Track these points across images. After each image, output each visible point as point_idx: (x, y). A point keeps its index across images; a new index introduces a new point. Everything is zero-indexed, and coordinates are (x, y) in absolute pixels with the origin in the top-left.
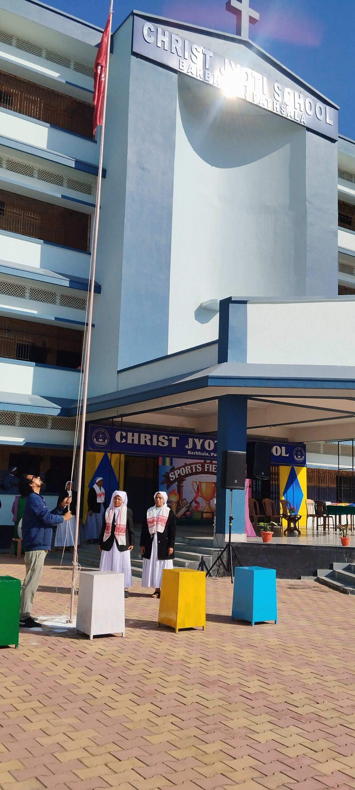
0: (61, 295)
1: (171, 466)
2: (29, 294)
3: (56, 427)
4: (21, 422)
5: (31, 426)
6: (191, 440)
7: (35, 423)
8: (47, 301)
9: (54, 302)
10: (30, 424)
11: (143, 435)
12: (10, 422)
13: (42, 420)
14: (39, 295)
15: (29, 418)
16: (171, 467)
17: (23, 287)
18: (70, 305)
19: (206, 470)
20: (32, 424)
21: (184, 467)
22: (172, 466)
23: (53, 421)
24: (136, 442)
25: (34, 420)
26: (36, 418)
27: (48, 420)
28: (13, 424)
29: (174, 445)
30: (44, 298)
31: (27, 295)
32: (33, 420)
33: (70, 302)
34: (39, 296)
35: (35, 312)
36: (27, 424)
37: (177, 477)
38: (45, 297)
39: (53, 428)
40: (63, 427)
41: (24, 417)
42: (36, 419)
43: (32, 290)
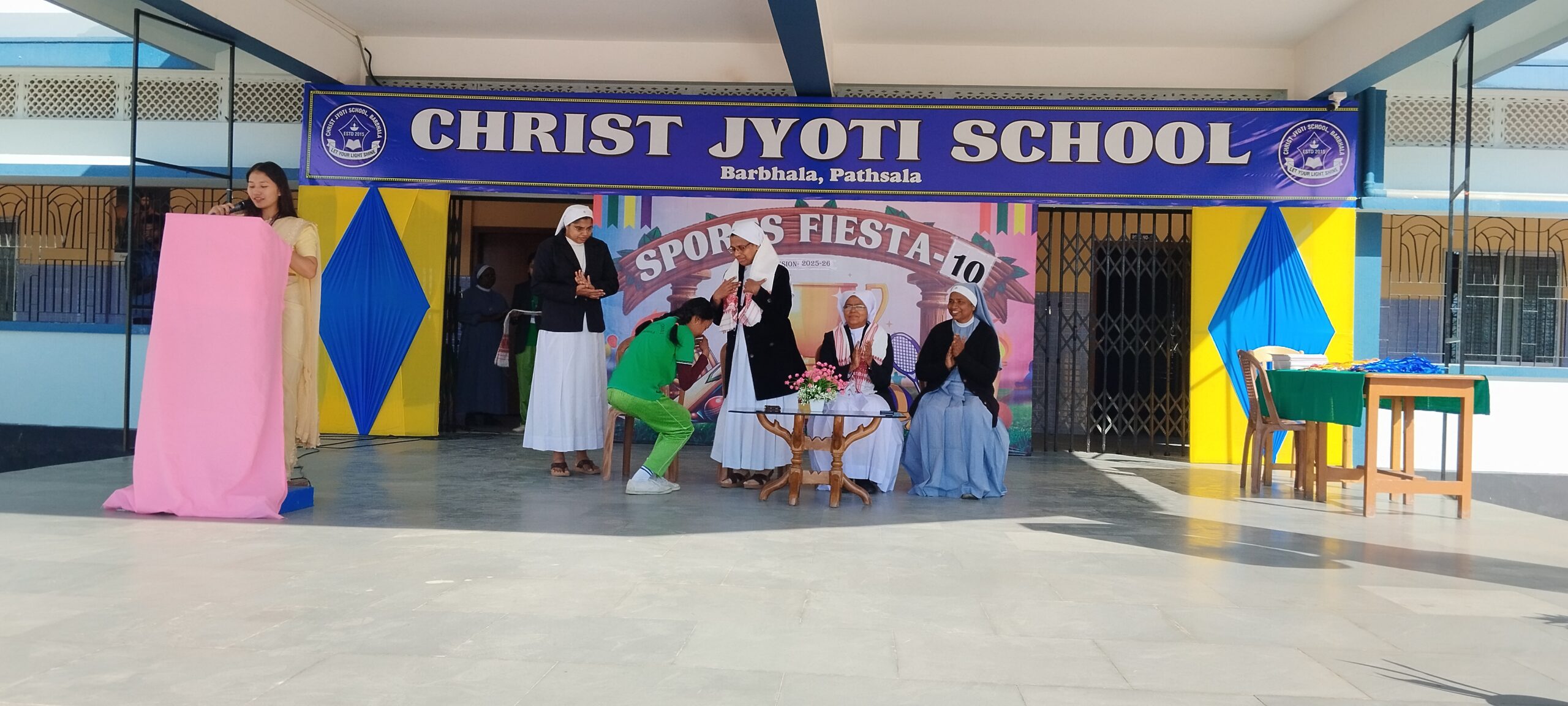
1: (646, 226)
6: (735, 127)
11: (522, 119)
16: (646, 230)
19: (805, 237)
21: (703, 228)
22: (650, 227)
24: (493, 144)
29: (659, 145)
37: (670, 266)
39: (234, 116)
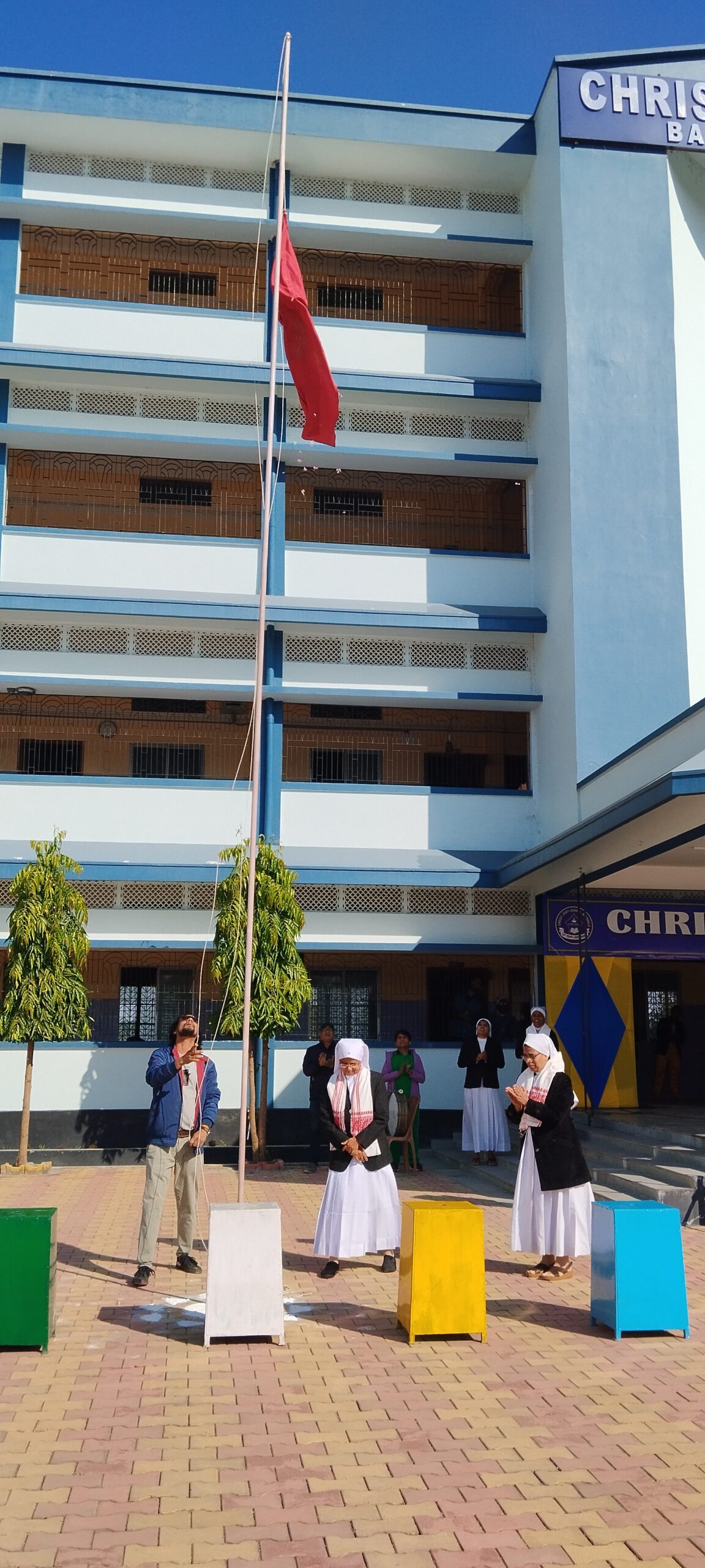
0: (475, 648)
2: (411, 655)
3: (484, 909)
4: (412, 904)
5: (432, 910)
7: (440, 905)
8: (448, 664)
9: (461, 664)
10: (430, 908)
11: (669, 916)
12: (392, 906)
13: (453, 897)
14: (430, 654)
15: (427, 897)
17: (398, 645)
18: (495, 664)
20: (435, 908)
23: (476, 898)
24: (655, 929)
25: (437, 900)
26: (442, 894)
27: (467, 898)
28: (398, 909)
30: (440, 659)
31: (407, 657)
32: (435, 899)
33: (495, 659)
34: (431, 656)
35: (424, 689)
36: (425, 907)
38: (443, 657)
39: (476, 911)
40: (499, 909)
41: (417, 894)
42: (443, 897)
43: (415, 647)
